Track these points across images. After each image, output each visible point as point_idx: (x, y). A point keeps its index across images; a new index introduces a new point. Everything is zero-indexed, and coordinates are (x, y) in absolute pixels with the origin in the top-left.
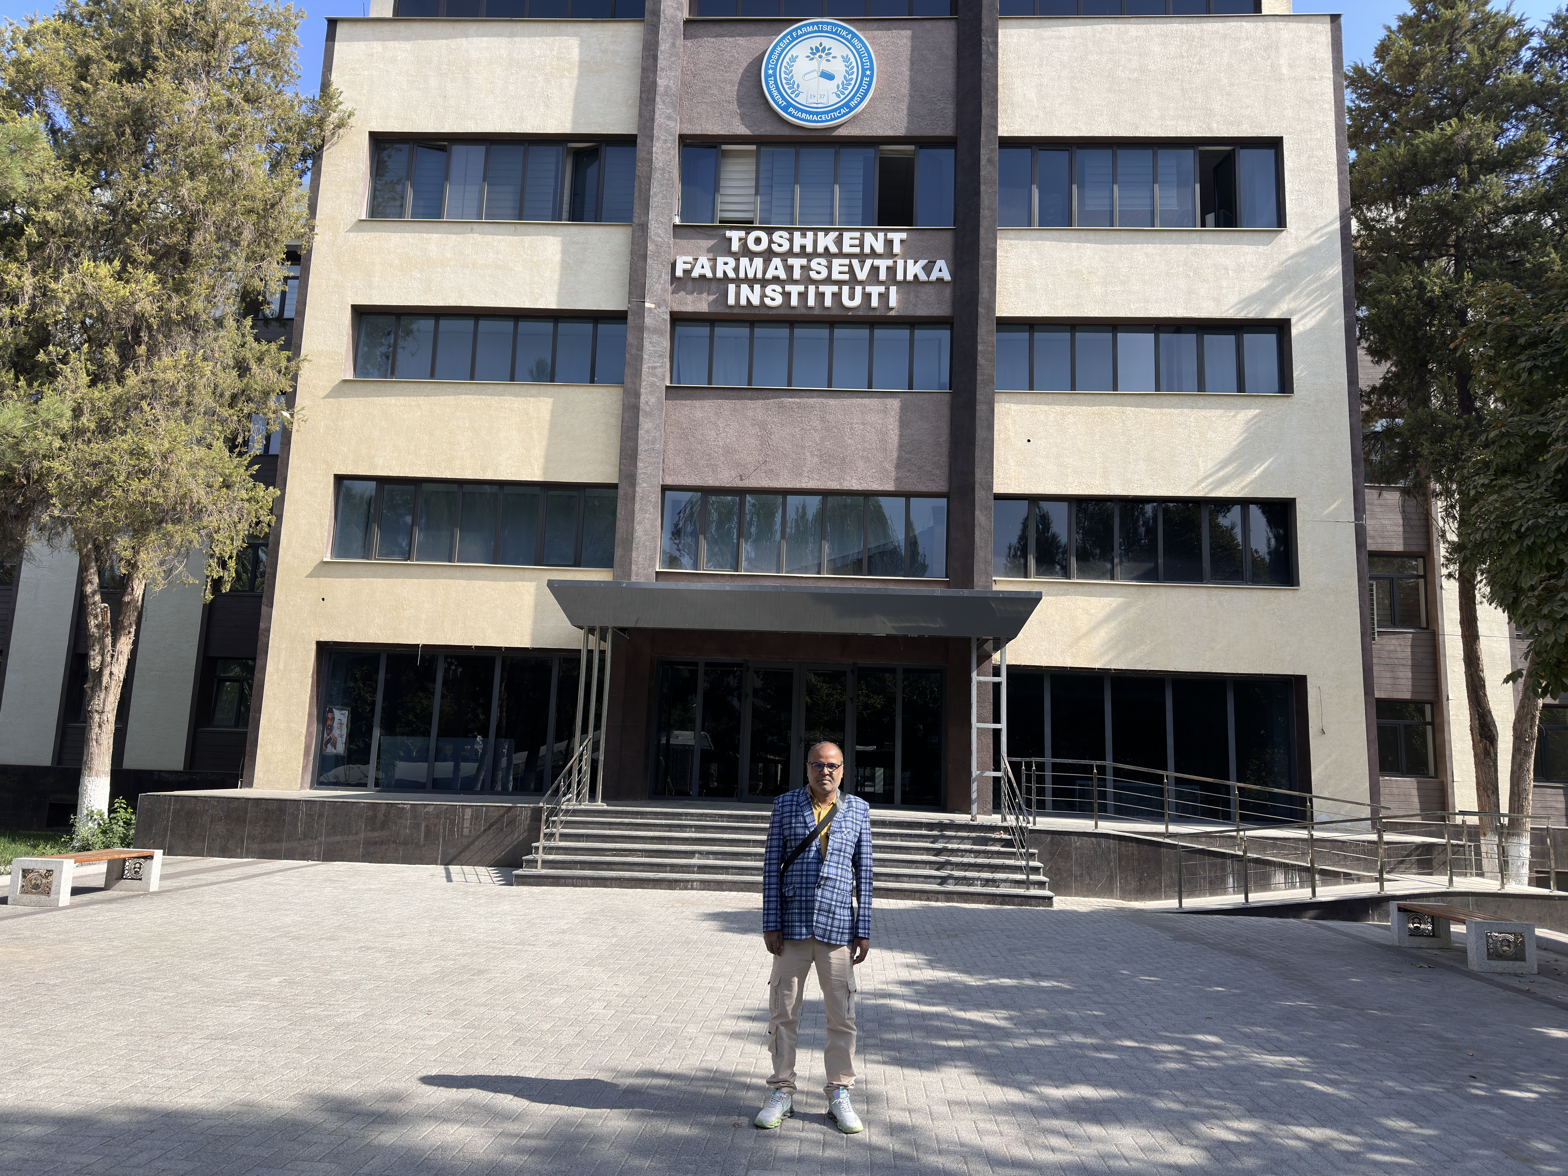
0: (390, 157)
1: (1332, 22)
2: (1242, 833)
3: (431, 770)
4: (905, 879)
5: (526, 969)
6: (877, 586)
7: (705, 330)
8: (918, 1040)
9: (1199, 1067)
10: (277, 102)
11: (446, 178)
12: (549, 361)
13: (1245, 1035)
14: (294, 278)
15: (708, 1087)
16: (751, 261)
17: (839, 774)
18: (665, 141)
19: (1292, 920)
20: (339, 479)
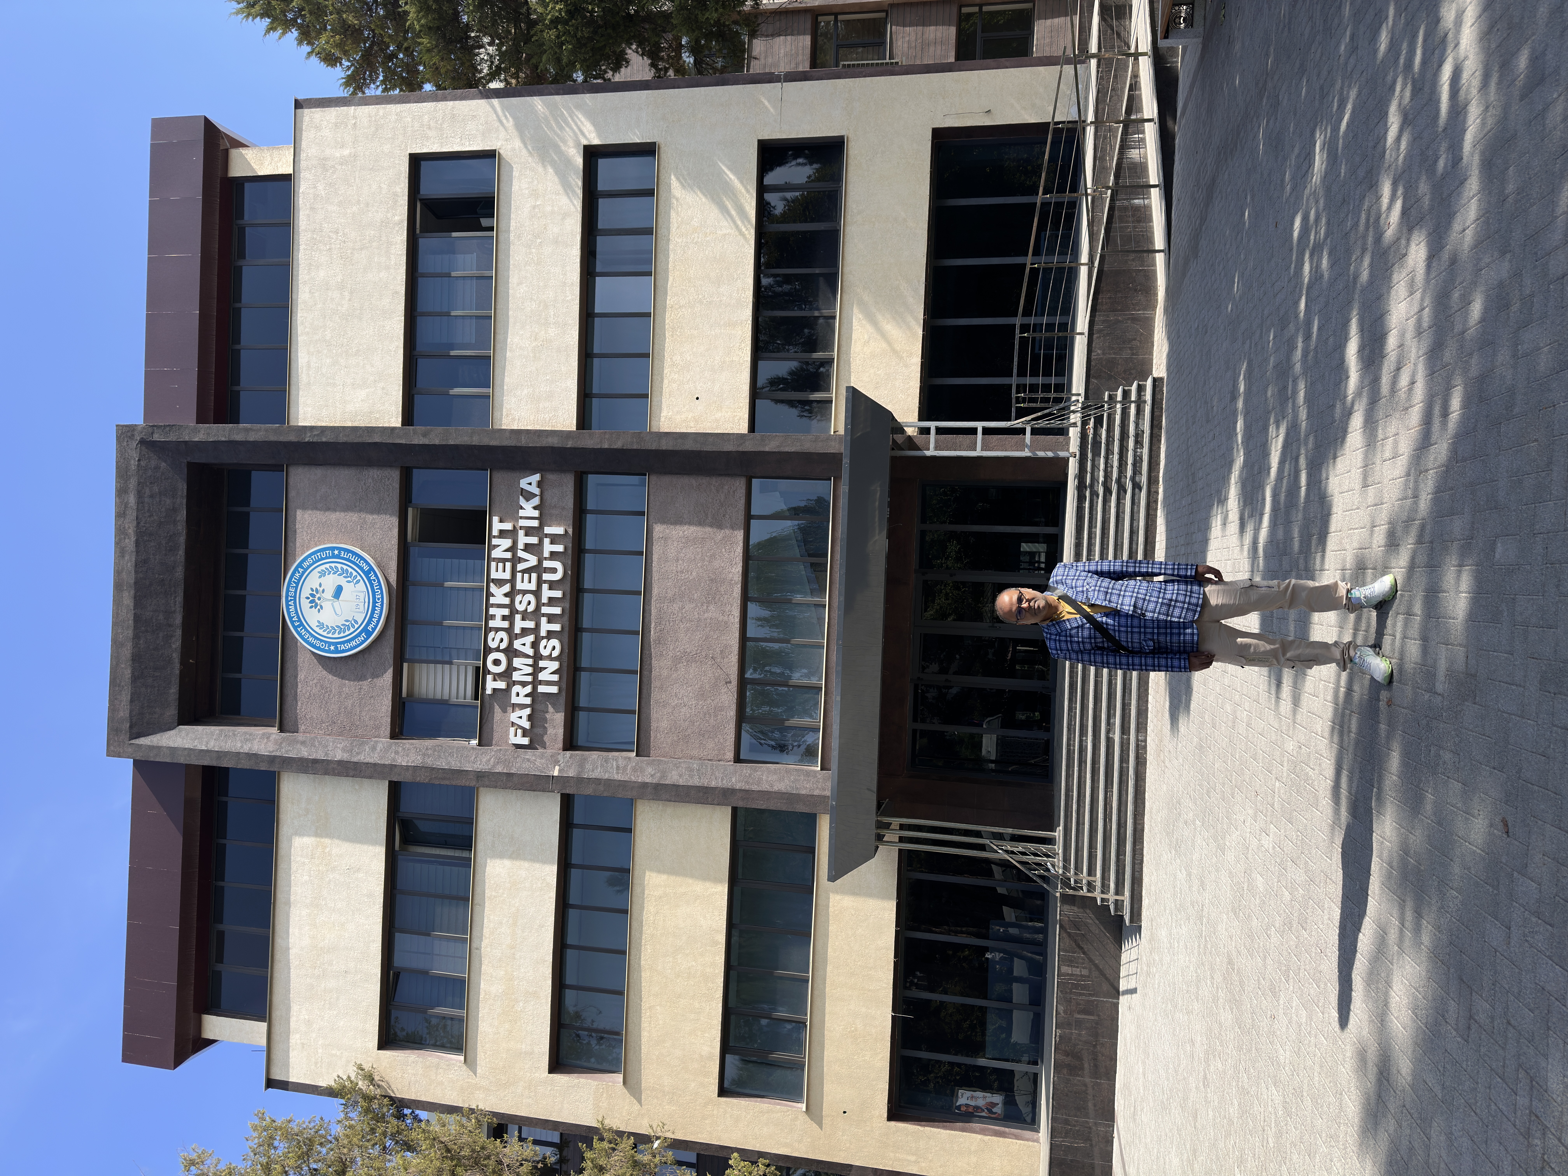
0: (403, 1029)
1: (302, 107)
2: (1089, 191)
3: (1021, 1007)
4: (1135, 524)
5: (1227, 914)
6: (838, 548)
7: (582, 716)
8: (1300, 516)
9: (1327, 236)
10: (346, 1142)
11: (425, 973)
12: (608, 874)
13: (1293, 189)
14: (520, 1132)
15: (1350, 732)
16: (516, 669)
17: (1028, 593)
18: (397, 753)
19: (1177, 141)
20: (723, 1092)
